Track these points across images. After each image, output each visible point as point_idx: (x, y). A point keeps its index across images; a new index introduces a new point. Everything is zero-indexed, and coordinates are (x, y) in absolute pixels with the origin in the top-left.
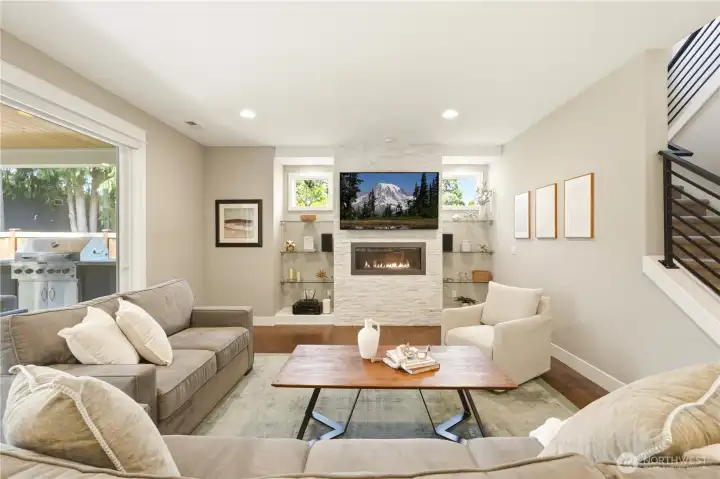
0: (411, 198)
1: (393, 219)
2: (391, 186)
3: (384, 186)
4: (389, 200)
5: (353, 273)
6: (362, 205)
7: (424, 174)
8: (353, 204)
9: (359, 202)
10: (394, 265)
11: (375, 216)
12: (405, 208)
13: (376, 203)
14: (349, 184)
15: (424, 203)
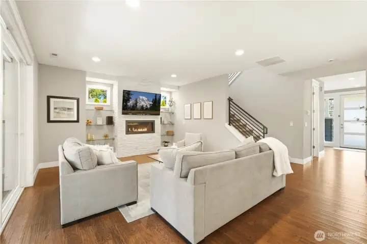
0: (151, 103)
1: (144, 111)
2: (144, 98)
3: (141, 97)
4: (143, 103)
5: (126, 134)
6: (132, 104)
7: (156, 94)
8: (128, 104)
9: (131, 103)
10: (141, 130)
11: (137, 109)
12: (149, 107)
13: (138, 104)
14: (127, 96)
15: (155, 106)
